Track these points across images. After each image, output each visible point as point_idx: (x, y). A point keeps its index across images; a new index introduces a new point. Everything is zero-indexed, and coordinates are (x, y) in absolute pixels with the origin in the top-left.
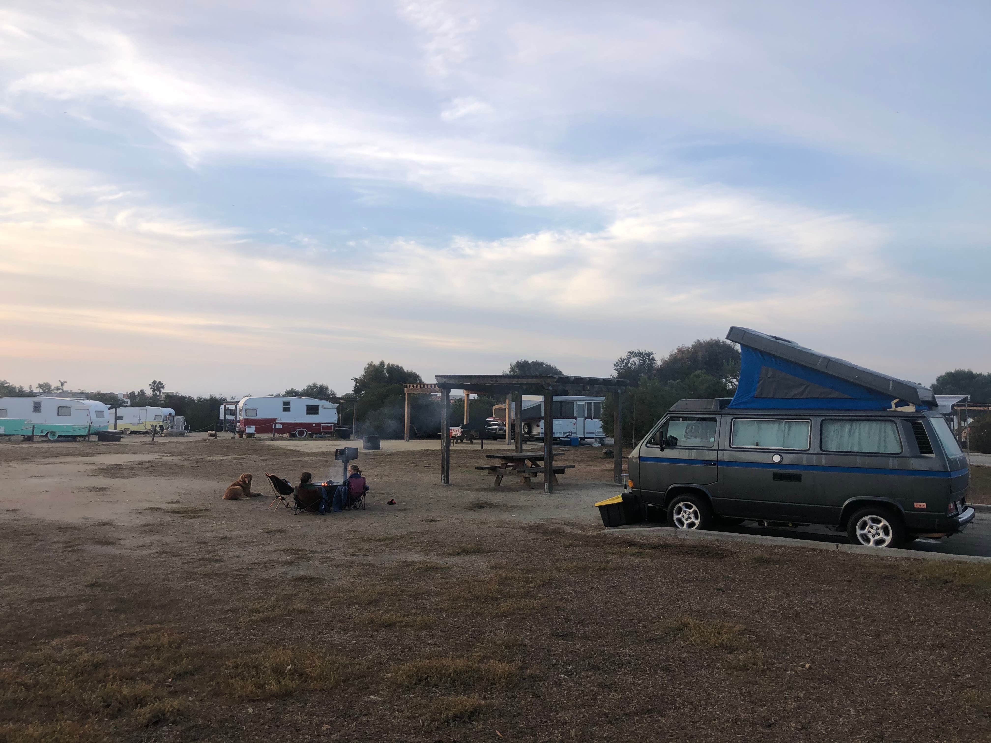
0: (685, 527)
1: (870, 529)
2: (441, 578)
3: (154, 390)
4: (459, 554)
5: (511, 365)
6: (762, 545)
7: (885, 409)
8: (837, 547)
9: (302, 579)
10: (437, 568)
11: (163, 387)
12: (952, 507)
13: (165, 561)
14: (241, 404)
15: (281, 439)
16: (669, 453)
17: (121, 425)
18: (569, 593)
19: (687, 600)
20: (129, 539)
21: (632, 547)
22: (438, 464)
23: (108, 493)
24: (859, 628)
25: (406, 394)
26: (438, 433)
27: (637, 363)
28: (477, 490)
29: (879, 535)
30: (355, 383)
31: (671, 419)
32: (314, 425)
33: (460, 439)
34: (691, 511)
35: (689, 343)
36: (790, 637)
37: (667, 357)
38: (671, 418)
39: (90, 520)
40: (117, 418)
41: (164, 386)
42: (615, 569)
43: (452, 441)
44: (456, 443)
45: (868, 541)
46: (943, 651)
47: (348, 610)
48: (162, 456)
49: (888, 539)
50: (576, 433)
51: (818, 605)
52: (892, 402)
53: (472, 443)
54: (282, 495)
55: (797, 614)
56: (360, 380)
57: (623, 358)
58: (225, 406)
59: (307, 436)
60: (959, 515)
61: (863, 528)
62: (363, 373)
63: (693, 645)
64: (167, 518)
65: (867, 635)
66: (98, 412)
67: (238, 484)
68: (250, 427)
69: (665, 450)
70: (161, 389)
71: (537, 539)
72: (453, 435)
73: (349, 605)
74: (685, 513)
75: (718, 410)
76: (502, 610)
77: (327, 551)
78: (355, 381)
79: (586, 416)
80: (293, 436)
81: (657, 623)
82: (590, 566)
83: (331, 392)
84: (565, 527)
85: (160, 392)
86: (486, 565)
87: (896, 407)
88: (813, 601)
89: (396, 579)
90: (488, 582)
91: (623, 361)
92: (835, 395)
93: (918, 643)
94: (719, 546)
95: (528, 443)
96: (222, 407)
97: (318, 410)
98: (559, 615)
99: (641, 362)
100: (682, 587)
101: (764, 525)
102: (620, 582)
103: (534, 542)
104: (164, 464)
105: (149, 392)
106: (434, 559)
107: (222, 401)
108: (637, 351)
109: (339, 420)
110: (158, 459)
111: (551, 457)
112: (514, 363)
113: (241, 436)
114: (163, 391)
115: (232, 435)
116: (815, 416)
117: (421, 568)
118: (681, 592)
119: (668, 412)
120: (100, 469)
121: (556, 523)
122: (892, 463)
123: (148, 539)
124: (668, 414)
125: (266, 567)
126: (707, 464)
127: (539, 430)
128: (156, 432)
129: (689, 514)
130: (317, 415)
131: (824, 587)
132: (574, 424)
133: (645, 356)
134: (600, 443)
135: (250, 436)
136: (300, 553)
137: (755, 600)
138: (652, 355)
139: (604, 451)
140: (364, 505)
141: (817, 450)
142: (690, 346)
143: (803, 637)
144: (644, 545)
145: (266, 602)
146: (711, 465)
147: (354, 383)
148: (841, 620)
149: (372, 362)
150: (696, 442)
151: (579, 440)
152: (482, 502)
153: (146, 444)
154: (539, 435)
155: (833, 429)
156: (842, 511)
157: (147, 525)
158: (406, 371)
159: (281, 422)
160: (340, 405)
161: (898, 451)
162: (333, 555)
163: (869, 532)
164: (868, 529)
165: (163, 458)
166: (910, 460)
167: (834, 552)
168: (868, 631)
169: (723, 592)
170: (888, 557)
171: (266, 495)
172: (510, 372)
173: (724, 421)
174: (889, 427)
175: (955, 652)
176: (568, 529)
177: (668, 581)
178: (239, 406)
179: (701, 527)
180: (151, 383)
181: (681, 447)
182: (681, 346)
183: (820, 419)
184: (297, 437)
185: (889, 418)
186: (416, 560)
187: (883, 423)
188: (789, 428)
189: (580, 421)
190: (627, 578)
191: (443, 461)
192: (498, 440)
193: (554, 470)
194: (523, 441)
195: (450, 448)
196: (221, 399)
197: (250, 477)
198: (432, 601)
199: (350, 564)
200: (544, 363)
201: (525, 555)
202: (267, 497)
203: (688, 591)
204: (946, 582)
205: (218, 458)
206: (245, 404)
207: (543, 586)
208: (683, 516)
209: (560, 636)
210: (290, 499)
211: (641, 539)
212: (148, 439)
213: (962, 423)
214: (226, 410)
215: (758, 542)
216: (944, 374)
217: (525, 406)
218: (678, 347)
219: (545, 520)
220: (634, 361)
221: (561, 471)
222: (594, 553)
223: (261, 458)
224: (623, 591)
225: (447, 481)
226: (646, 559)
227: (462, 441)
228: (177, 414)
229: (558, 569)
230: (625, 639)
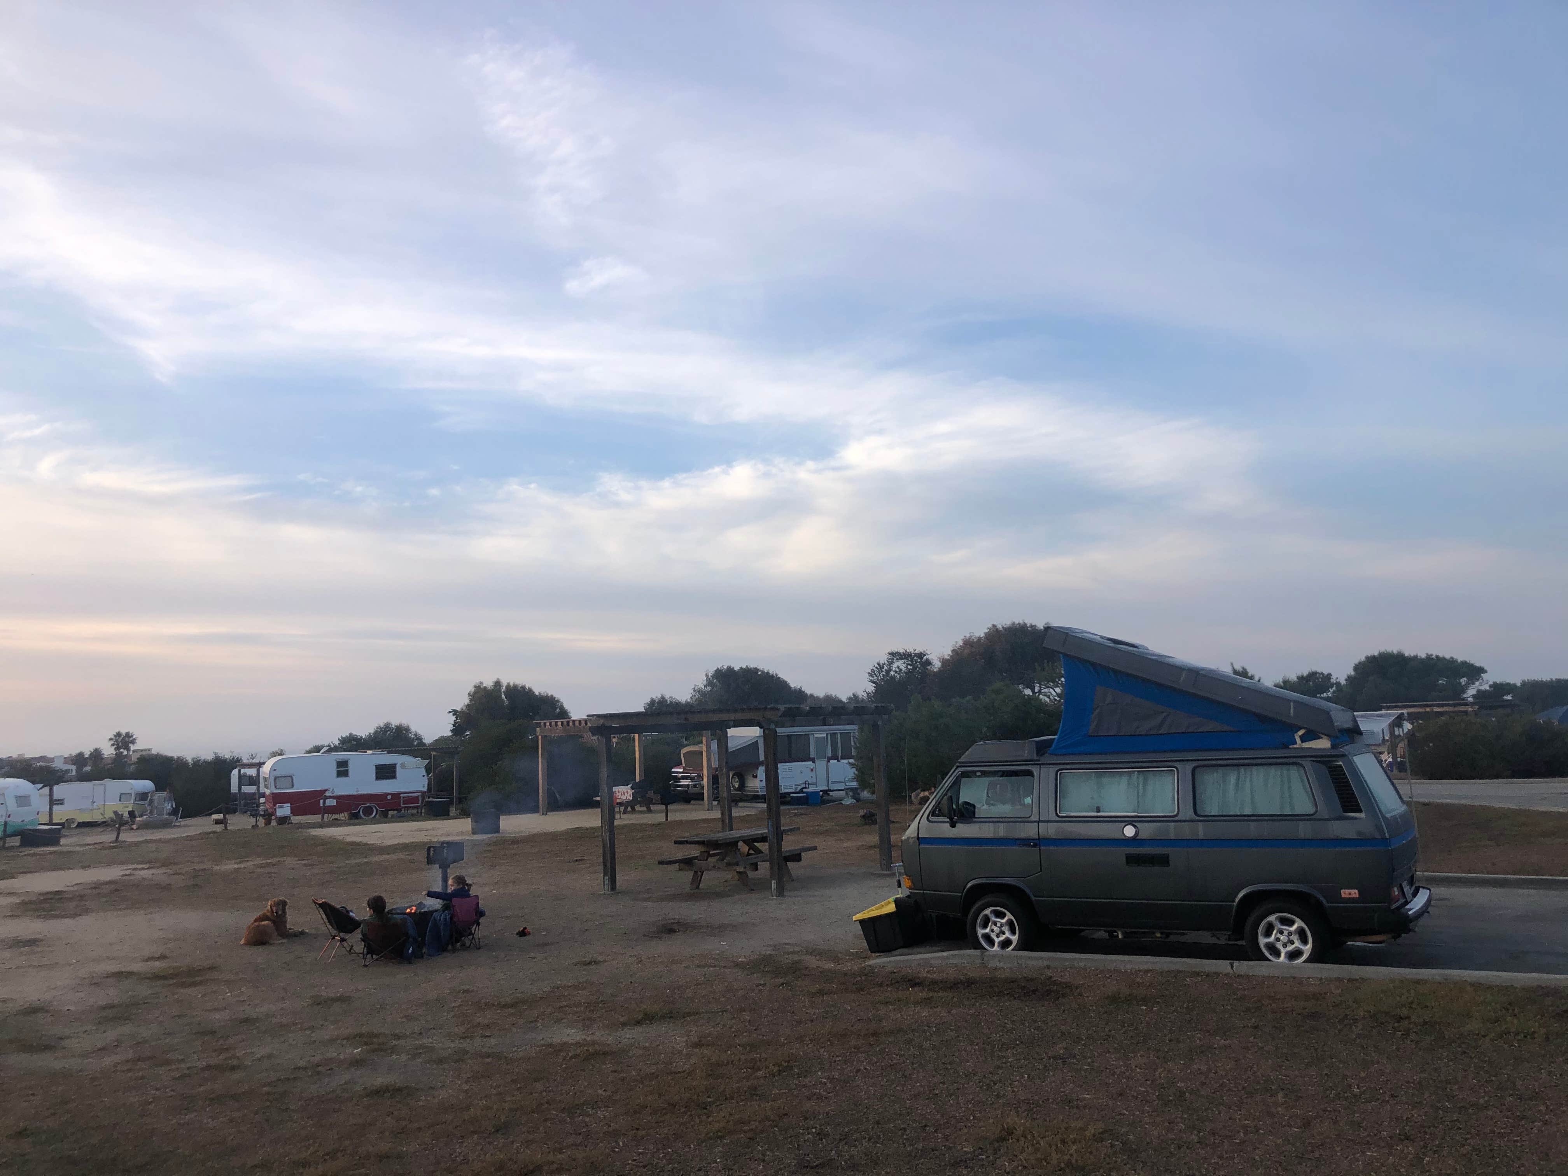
0: (996, 947)
1: (1279, 935)
2: (612, 1072)
3: (117, 748)
4: (638, 1023)
5: (707, 675)
6: (1117, 971)
7: (1286, 747)
8: (1232, 967)
9: (378, 1092)
10: (605, 1054)
11: (133, 742)
12: (1397, 893)
13: (142, 1078)
14: (266, 769)
15: (336, 823)
16: (964, 830)
17: (61, 814)
18: (821, 1083)
19: (1009, 1082)
20: (78, 1037)
21: (916, 989)
22: (596, 854)
23: (38, 949)
24: (1278, 1114)
25: (540, 737)
26: (594, 799)
27: (904, 669)
28: (662, 899)
29: (1293, 943)
30: (454, 718)
31: (965, 775)
32: (389, 797)
33: (629, 806)
34: (1004, 921)
35: (980, 631)
36: (1175, 1140)
37: (947, 653)
38: (963, 773)
39: (10, 1005)
40: (53, 802)
41: (134, 739)
42: (892, 1032)
43: (617, 809)
44: (624, 813)
45: (1277, 954)
46: (1408, 1147)
47: (460, 1147)
48: (135, 869)
49: (1307, 949)
50: (815, 784)
51: (1212, 1075)
52: (1296, 735)
53: (649, 811)
54: (341, 934)
55: (1181, 1094)
56: (462, 712)
57: (882, 662)
58: (240, 771)
59: (378, 816)
60: (1409, 903)
61: (1268, 934)
62: (466, 701)
63: (1025, 1167)
64: (144, 990)
65: (1290, 1126)
66: (21, 797)
67: (264, 918)
68: (282, 807)
69: (958, 825)
70: (131, 745)
71: (764, 985)
72: (618, 801)
73: (463, 1137)
74: (995, 924)
75: (1035, 758)
76: (716, 1126)
77: (421, 1033)
78: (454, 715)
79: (830, 755)
80: (355, 818)
81: (966, 1131)
82: (852, 1029)
83: (416, 735)
84: (807, 958)
85: (128, 750)
86: (684, 1039)
87: (1302, 742)
88: (1204, 1068)
89: (537, 1080)
90: (689, 1074)
91: (880, 667)
92: (1211, 726)
93: (1369, 1135)
94: (1051, 977)
95: (741, 804)
96: (235, 772)
97: (395, 772)
98: (808, 1128)
99: (909, 667)
100: (999, 1058)
101: (1118, 936)
102: (901, 1056)
103: (760, 990)
104: (137, 885)
105: (108, 751)
106: (601, 1035)
107: (235, 763)
108: (902, 651)
109: (429, 784)
110: (126, 875)
111: (779, 835)
112: (712, 671)
113: (268, 822)
114: (132, 747)
115: (252, 820)
116: (1183, 761)
117: (579, 1055)
118: (999, 1067)
119: (958, 764)
120: (24, 903)
121: (793, 953)
122: (1304, 830)
123: (112, 1034)
124: (958, 767)
125: (318, 1073)
126: (1024, 845)
127: (757, 783)
128: (123, 823)
129: (1001, 926)
130: (394, 780)
131: (1219, 1041)
132: (812, 770)
133: (915, 658)
134: (853, 797)
135: (283, 820)
136: (375, 1040)
137: (1114, 1073)
138: (925, 655)
139: (862, 812)
140: (477, 940)
141: (1189, 813)
142: (982, 635)
143: (1194, 1138)
144: (934, 982)
145: (320, 1144)
146: (1029, 846)
147: (452, 719)
148: (1249, 1100)
149: (481, 683)
150: (1005, 809)
151: (821, 793)
152: (672, 921)
153: (104, 848)
154: (758, 792)
155: (1210, 781)
156: (1234, 908)
157: (111, 1006)
158: (537, 693)
159: (335, 794)
160: (431, 760)
161: (1310, 810)
162: (430, 1040)
163: (1278, 940)
164: (1276, 935)
165: (137, 872)
166: (1329, 823)
167: (1227, 975)
168: (1291, 1117)
169: (1064, 1063)
170: (1309, 978)
171: (313, 932)
172: (705, 686)
173: (1045, 775)
174: (1294, 773)
175: (1425, 1147)
176: (812, 962)
177: (977, 1047)
178: (265, 773)
179: (1022, 947)
180: (113, 737)
181: (983, 820)
182: (968, 636)
183: (1189, 767)
184: (361, 818)
185: (1294, 760)
186: (569, 1040)
187: (1285, 767)
188: (1146, 780)
189: (821, 764)
190: (911, 1047)
191: (604, 847)
192: (692, 802)
193: (785, 857)
194: (733, 801)
195: (616, 822)
196: (233, 759)
197: (284, 903)
198: (600, 1118)
199: (460, 1057)
200: (758, 669)
201: (746, 1016)
202: (316, 937)
203: (1009, 1064)
204: (1400, 1019)
205: (230, 866)
206: (273, 769)
207: (779, 1074)
208: (992, 931)
209: (812, 1168)
210: (355, 939)
211: (928, 972)
212: (108, 837)
213: (1396, 730)
214: (241, 777)
215: (1111, 967)
216: (1363, 659)
217: (733, 745)
218: (963, 638)
219: (775, 947)
220: (898, 667)
221: (796, 857)
222: (858, 1003)
223: (303, 862)
224: (907, 1073)
225: (613, 887)
226: (939, 1009)
227: (633, 809)
228: (159, 788)
229: (800, 1039)
230: (917, 1165)
